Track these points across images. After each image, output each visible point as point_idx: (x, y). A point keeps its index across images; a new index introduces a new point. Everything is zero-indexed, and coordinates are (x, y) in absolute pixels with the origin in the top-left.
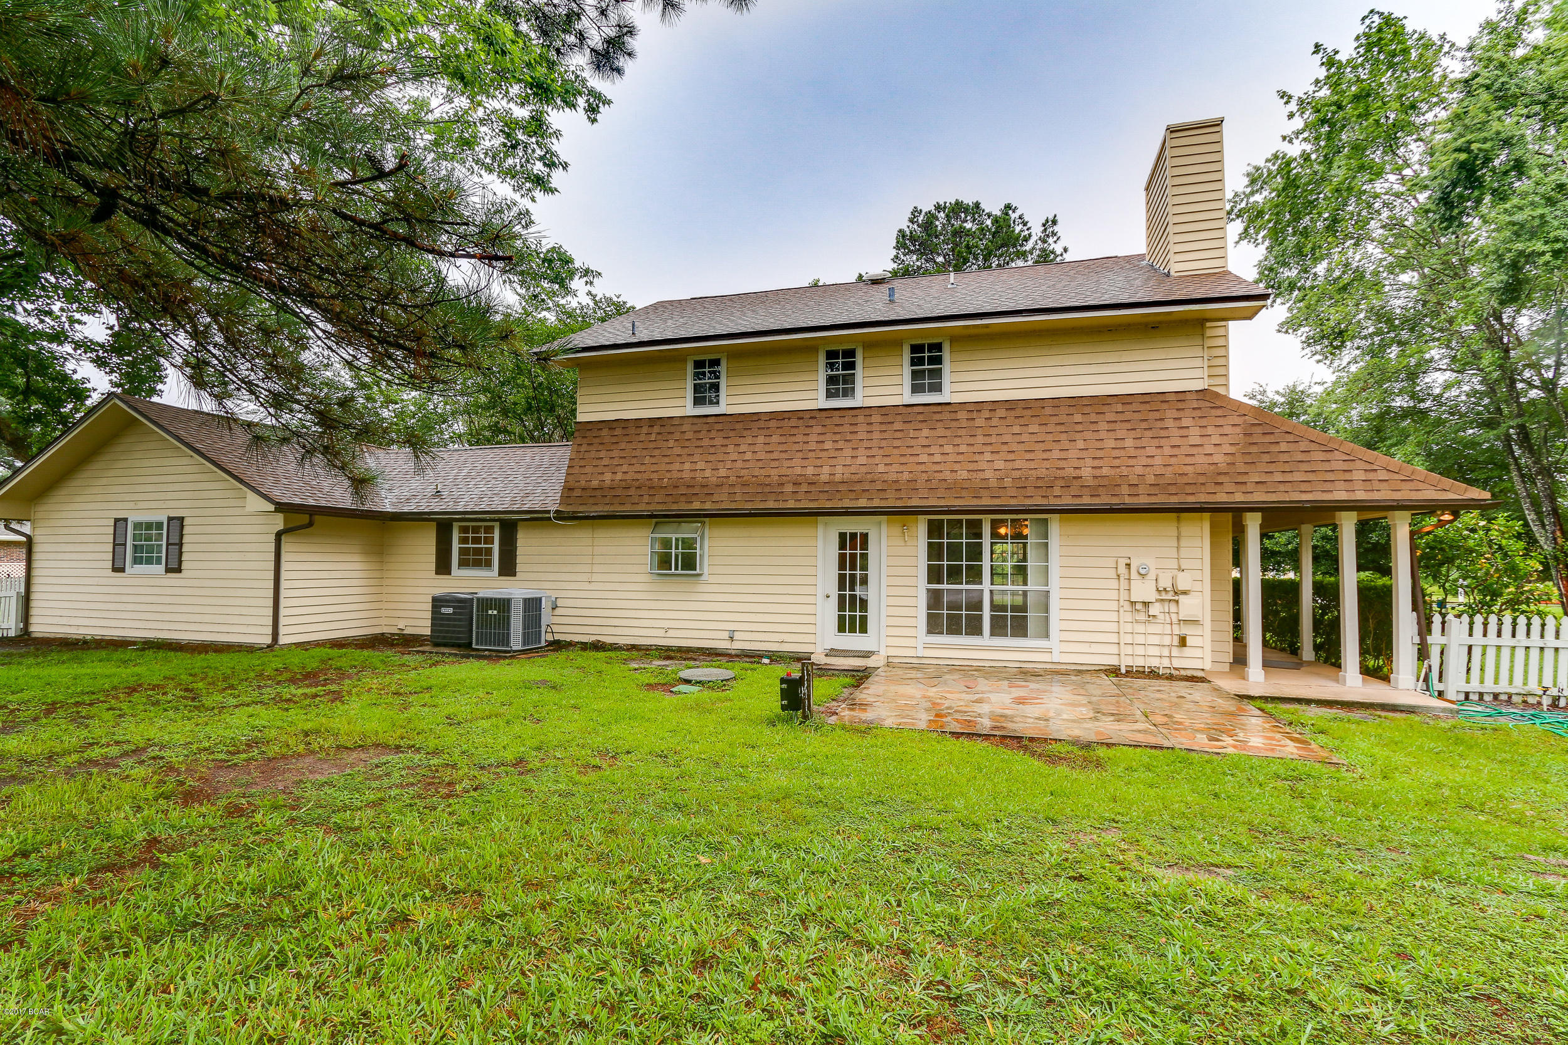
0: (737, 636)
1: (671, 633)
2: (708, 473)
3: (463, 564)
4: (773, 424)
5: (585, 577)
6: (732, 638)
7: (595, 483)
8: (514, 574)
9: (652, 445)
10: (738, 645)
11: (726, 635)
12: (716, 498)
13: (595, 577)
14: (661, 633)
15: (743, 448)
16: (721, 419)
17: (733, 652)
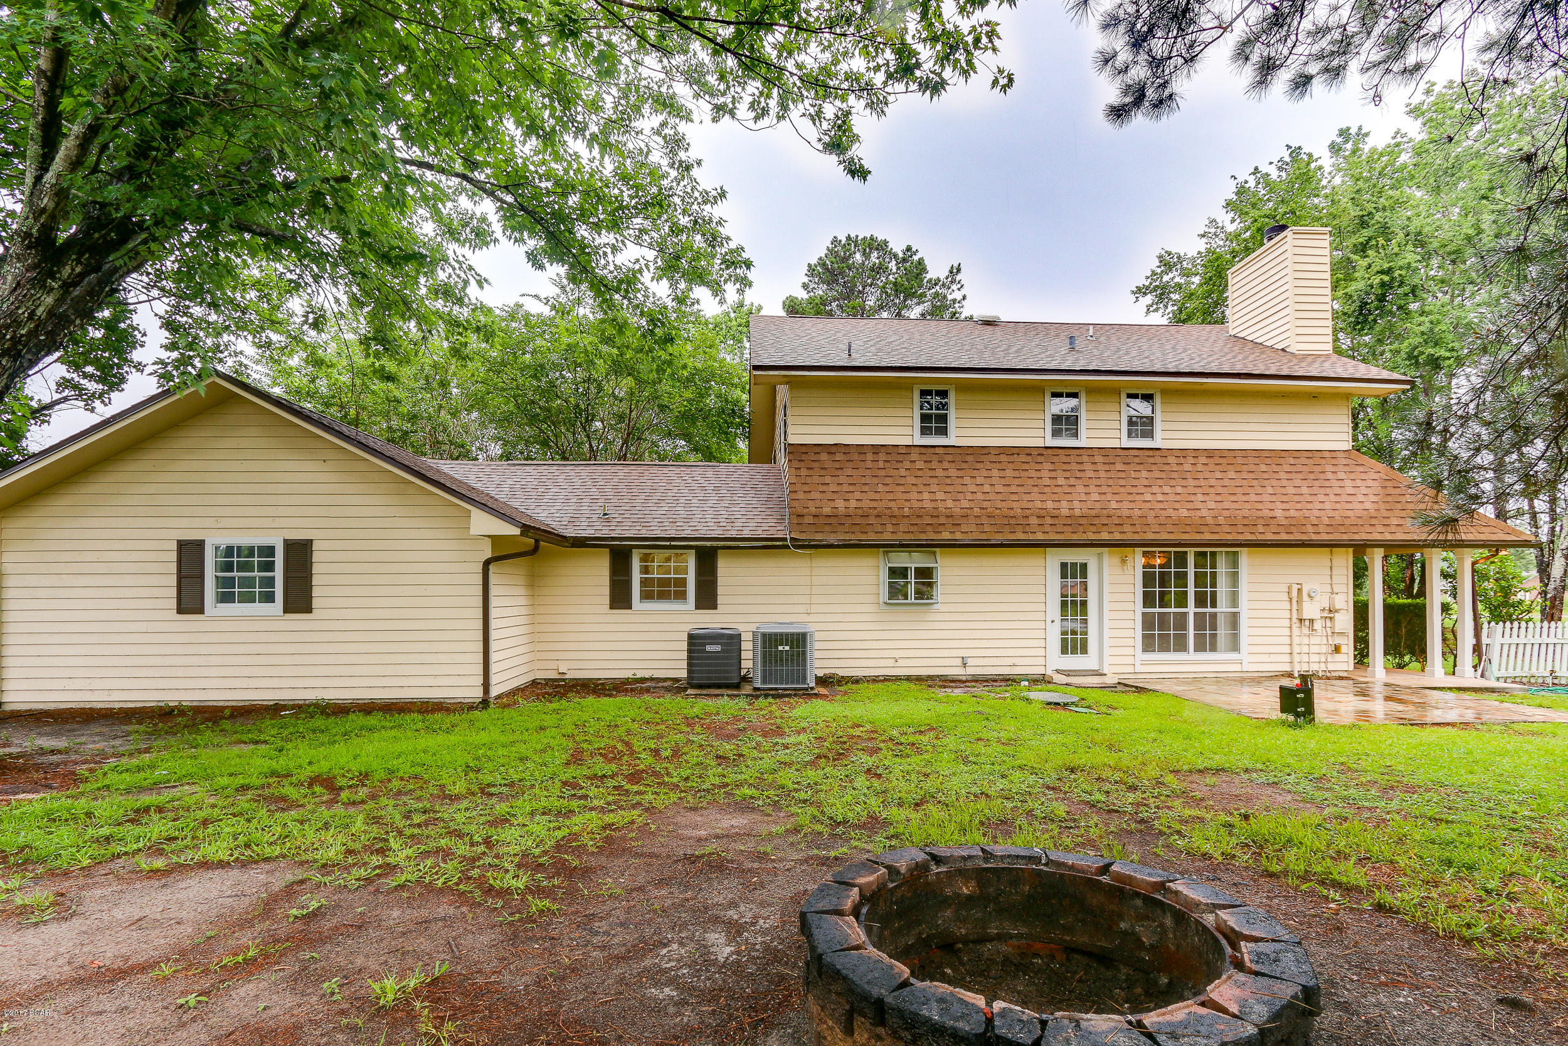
0: (970, 662)
1: (901, 663)
2: (950, 504)
3: (646, 596)
4: (1003, 458)
5: (802, 608)
6: (965, 665)
7: (827, 510)
8: (714, 606)
9: (882, 473)
10: (971, 671)
11: (959, 662)
12: (964, 528)
13: (814, 609)
14: (891, 663)
15: (979, 480)
16: (950, 450)
17: (964, 678)
